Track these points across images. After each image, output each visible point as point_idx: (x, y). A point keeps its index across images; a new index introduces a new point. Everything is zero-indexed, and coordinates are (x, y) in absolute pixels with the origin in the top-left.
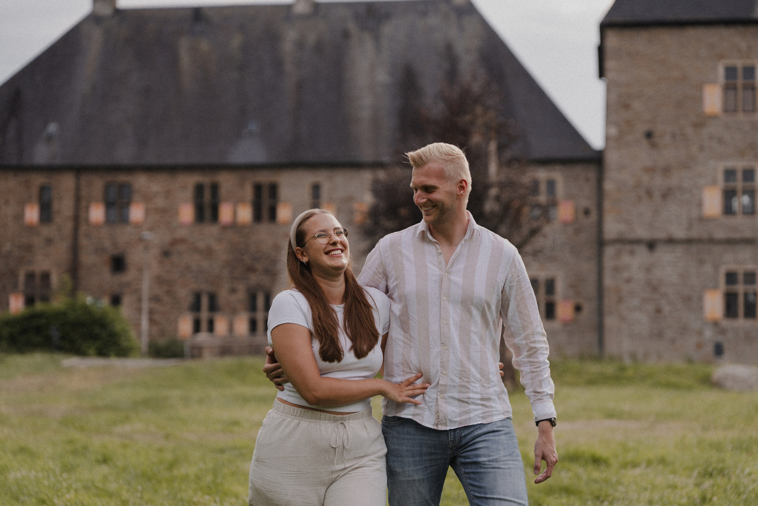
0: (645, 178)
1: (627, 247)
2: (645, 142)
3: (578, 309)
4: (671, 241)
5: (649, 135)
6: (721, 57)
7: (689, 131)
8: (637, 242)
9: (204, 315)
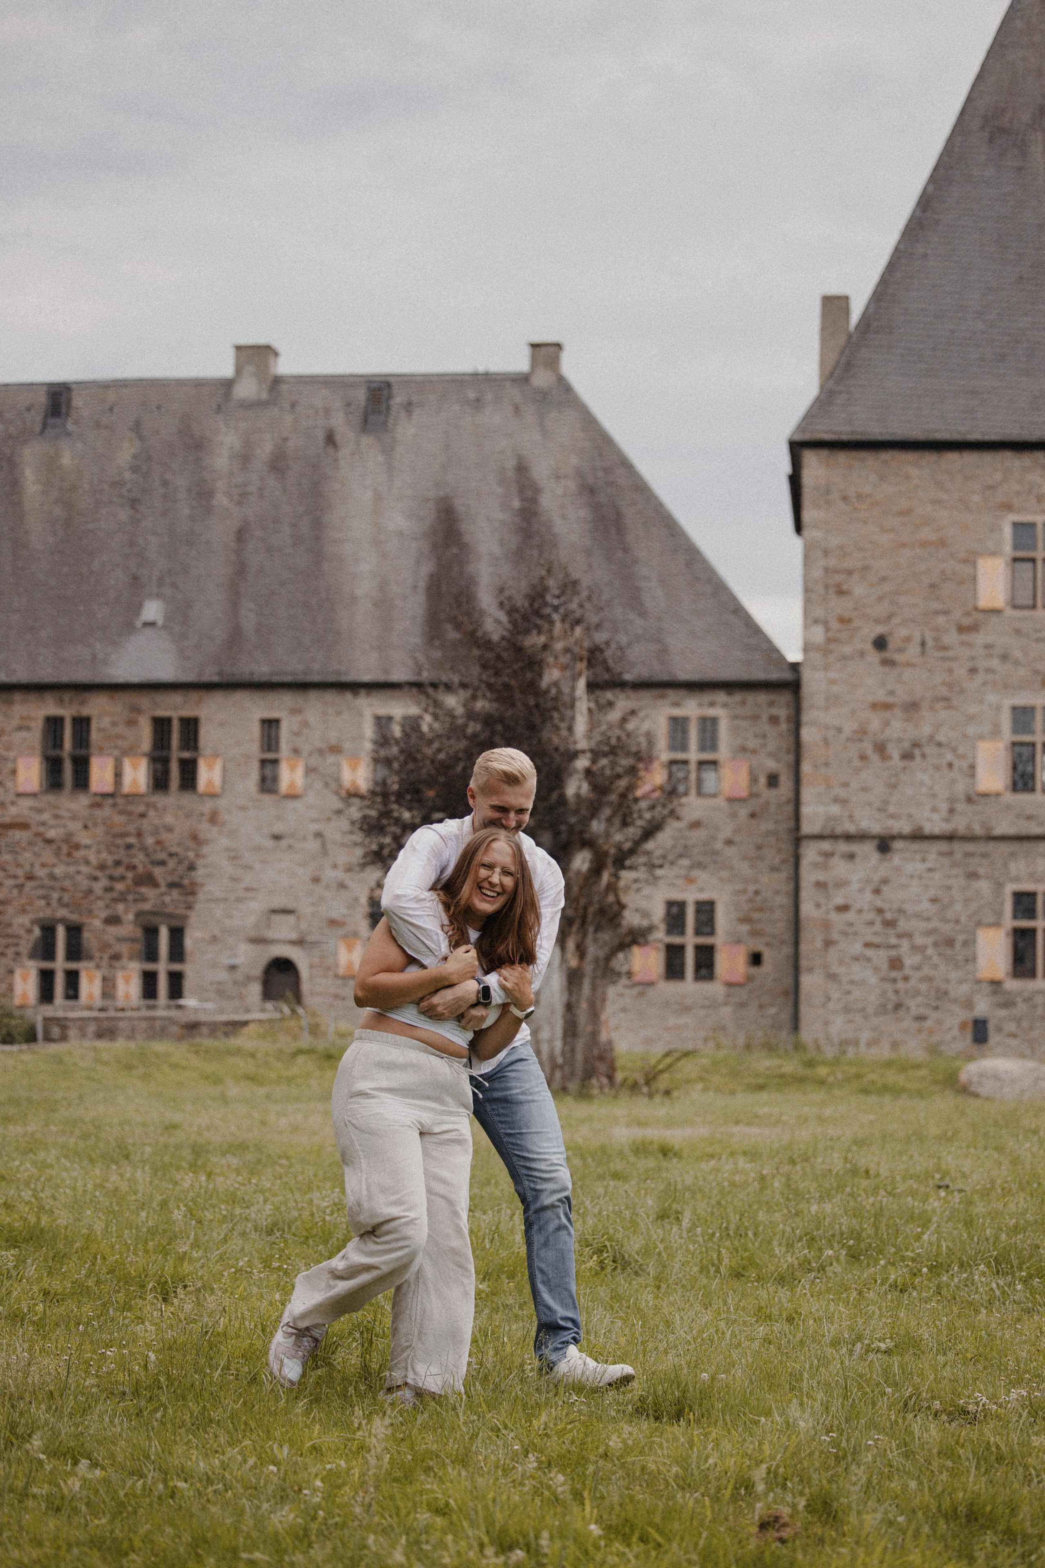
0: (875, 723)
1: (843, 847)
2: (874, 657)
3: (756, 959)
4: (918, 836)
5: (880, 643)
6: (1008, 507)
7: (951, 638)
8: (862, 837)
9: (60, 964)
